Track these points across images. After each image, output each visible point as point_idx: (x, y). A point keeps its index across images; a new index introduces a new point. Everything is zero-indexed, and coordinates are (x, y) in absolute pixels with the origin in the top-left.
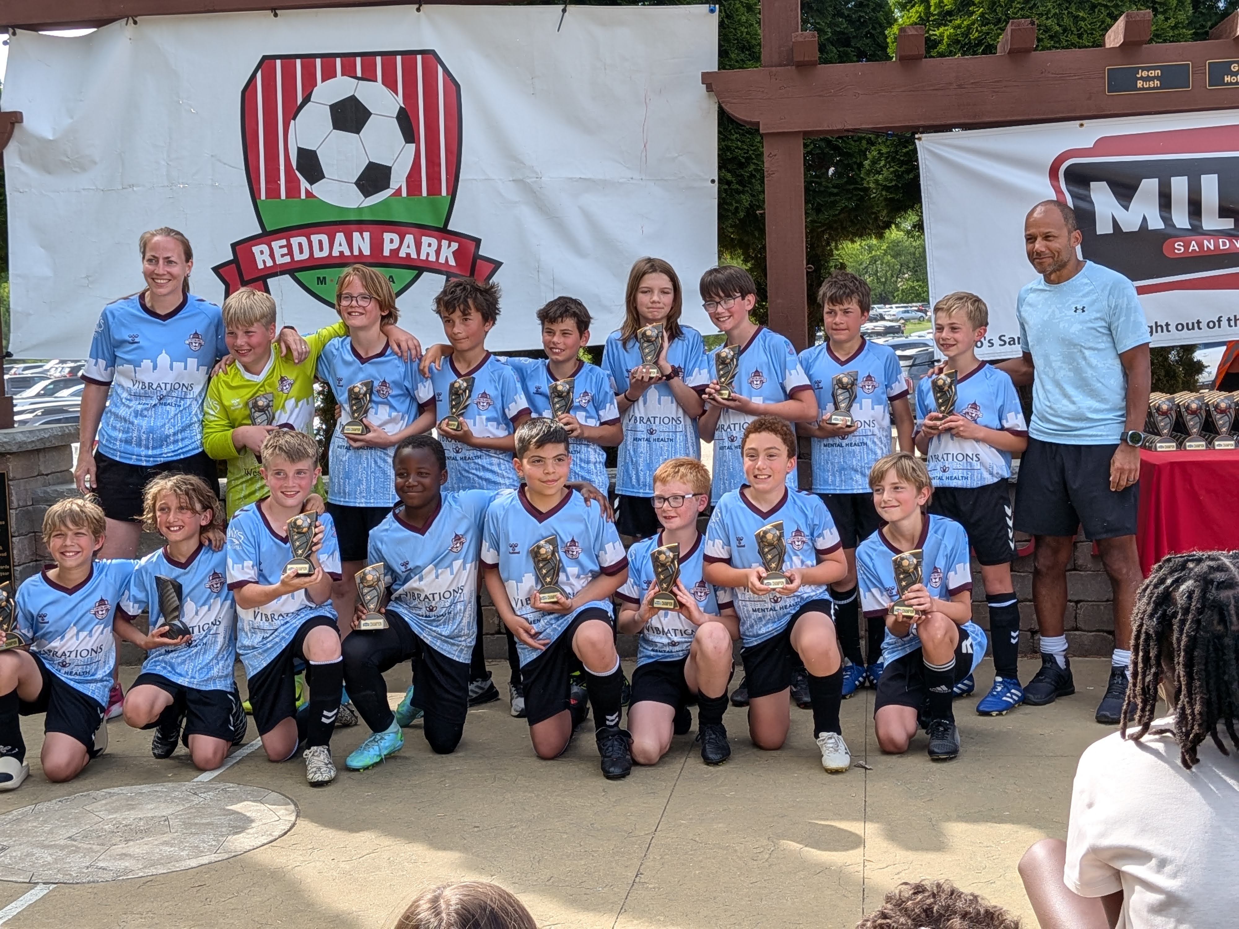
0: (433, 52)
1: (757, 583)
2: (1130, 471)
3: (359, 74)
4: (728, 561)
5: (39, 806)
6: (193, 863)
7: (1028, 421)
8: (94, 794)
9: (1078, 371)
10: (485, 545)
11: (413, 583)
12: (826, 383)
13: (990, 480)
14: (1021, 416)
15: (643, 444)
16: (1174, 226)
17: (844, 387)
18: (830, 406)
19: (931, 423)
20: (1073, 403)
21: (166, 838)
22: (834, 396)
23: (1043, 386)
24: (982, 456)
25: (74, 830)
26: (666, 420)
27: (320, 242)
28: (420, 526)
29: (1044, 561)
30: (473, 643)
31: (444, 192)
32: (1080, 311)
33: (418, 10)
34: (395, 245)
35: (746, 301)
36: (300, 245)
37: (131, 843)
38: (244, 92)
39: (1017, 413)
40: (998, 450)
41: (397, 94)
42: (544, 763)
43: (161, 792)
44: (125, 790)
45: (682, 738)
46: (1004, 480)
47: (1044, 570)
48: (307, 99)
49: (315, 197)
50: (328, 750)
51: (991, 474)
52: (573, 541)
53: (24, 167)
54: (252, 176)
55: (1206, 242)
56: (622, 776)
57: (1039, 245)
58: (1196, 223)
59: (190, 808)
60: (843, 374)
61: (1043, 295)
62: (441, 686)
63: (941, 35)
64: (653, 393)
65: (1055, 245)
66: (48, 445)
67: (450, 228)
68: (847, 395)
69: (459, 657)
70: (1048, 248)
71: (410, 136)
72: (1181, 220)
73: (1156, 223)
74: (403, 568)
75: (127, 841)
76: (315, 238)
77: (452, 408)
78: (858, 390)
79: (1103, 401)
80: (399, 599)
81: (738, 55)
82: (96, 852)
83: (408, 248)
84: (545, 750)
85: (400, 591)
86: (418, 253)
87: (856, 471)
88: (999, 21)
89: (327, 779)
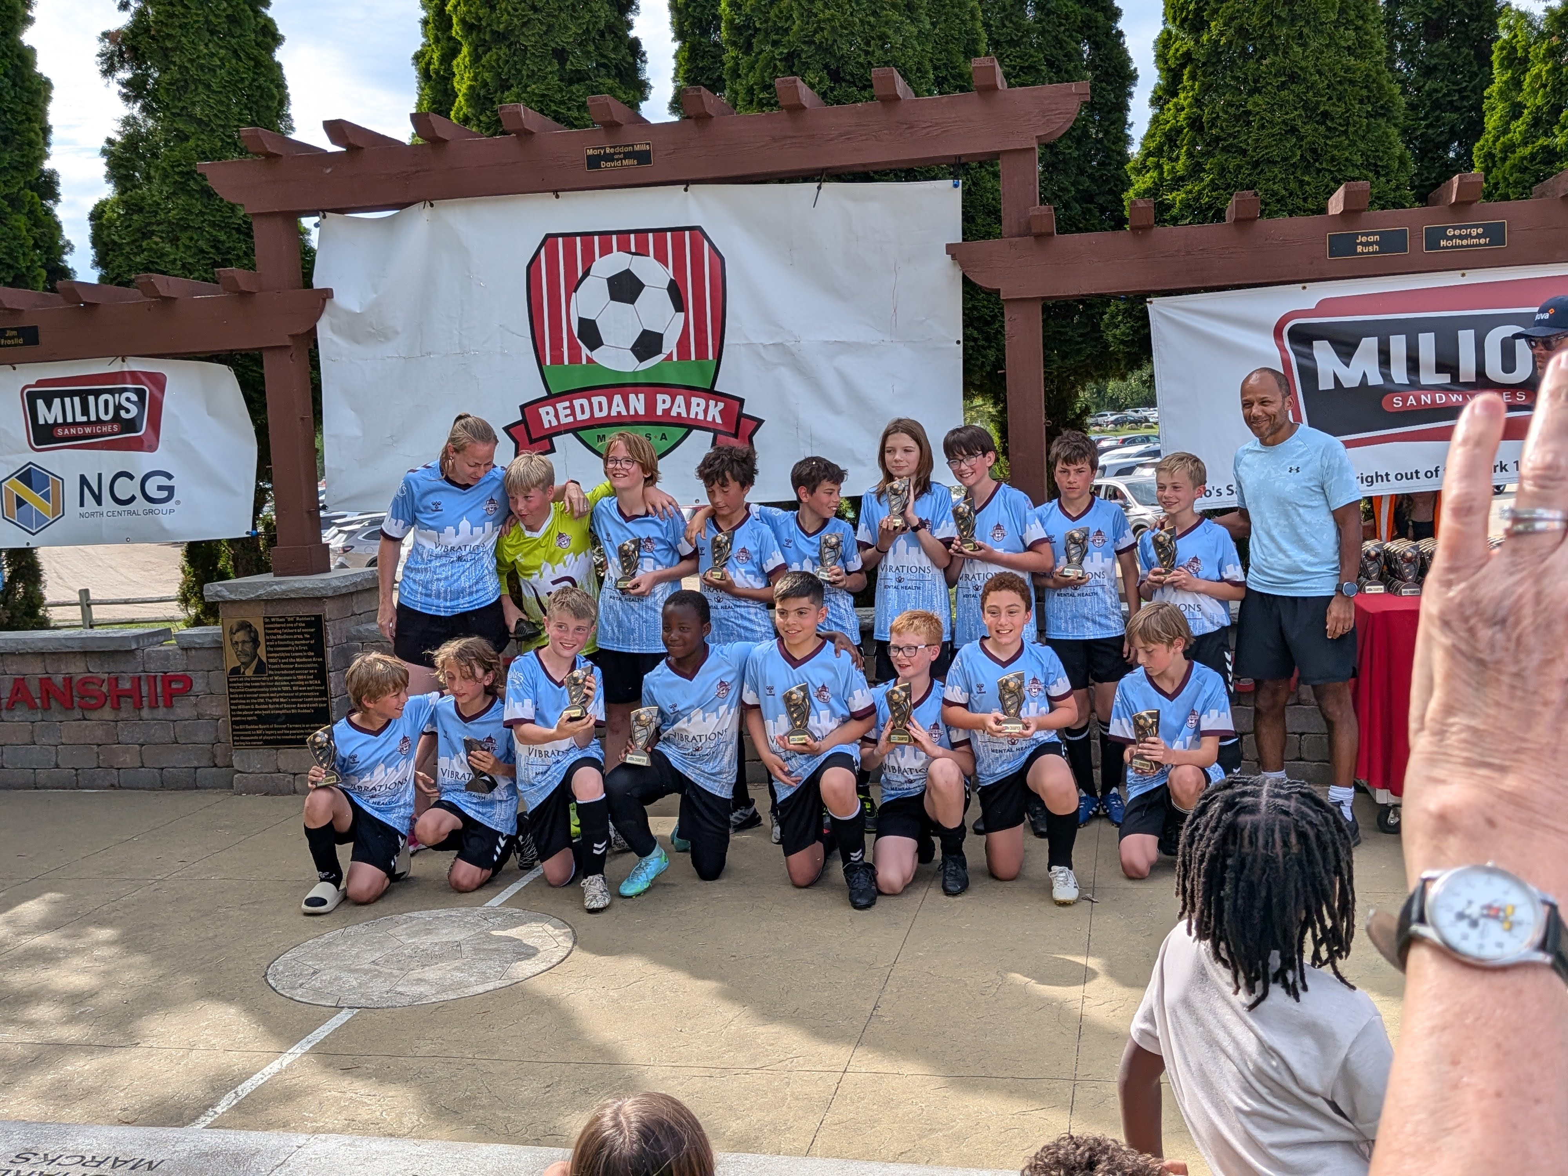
0: (699, 229)
1: (994, 726)
2: (1345, 620)
3: (633, 250)
4: (965, 706)
5: (349, 930)
6: (480, 989)
7: (1246, 571)
8: (396, 917)
9: (1293, 527)
10: (746, 687)
11: (681, 724)
12: (1059, 538)
13: (1211, 628)
14: (1239, 568)
15: (892, 591)
16: (1393, 381)
17: (1075, 542)
18: (1063, 559)
19: (1156, 578)
20: (1288, 557)
21: (457, 963)
22: (1067, 550)
23: (1259, 540)
24: (1204, 606)
25: (378, 955)
26: (914, 570)
27: (600, 403)
28: (688, 672)
29: (1264, 702)
30: (734, 781)
31: (711, 357)
32: (1294, 471)
33: (686, 190)
34: (667, 405)
35: (987, 458)
36: (582, 406)
37: (427, 968)
38: (529, 268)
39: (1235, 565)
40: (1219, 601)
41: (667, 267)
42: (798, 891)
43: (457, 917)
44: (425, 915)
45: (926, 867)
46: (1224, 628)
47: (1264, 710)
48: (586, 273)
49: (595, 362)
50: (604, 879)
51: (1212, 623)
52: (823, 686)
53: (336, 338)
54: (539, 344)
55: (1423, 397)
56: (867, 906)
57: (1256, 410)
58: (1413, 378)
59: (480, 933)
60: (1075, 529)
61: (1260, 456)
62: (704, 818)
63: (1174, 199)
64: (901, 543)
65: (1271, 409)
66: (360, 588)
67: (716, 389)
68: (1079, 549)
69: (720, 792)
70: (1263, 411)
71: (679, 305)
72: (1399, 374)
73: (1375, 379)
74: (671, 711)
75: (423, 966)
76: (595, 400)
77: (715, 559)
78: (1089, 544)
79: (1316, 555)
80: (667, 739)
81: (984, 219)
82: (396, 977)
83: (679, 408)
84: (799, 880)
85: (670, 731)
86: (688, 413)
87: (1087, 619)
88: (1228, 186)
89: (601, 906)
